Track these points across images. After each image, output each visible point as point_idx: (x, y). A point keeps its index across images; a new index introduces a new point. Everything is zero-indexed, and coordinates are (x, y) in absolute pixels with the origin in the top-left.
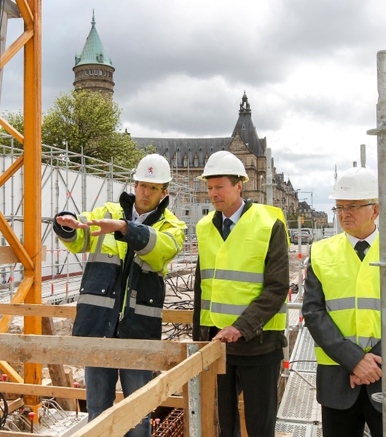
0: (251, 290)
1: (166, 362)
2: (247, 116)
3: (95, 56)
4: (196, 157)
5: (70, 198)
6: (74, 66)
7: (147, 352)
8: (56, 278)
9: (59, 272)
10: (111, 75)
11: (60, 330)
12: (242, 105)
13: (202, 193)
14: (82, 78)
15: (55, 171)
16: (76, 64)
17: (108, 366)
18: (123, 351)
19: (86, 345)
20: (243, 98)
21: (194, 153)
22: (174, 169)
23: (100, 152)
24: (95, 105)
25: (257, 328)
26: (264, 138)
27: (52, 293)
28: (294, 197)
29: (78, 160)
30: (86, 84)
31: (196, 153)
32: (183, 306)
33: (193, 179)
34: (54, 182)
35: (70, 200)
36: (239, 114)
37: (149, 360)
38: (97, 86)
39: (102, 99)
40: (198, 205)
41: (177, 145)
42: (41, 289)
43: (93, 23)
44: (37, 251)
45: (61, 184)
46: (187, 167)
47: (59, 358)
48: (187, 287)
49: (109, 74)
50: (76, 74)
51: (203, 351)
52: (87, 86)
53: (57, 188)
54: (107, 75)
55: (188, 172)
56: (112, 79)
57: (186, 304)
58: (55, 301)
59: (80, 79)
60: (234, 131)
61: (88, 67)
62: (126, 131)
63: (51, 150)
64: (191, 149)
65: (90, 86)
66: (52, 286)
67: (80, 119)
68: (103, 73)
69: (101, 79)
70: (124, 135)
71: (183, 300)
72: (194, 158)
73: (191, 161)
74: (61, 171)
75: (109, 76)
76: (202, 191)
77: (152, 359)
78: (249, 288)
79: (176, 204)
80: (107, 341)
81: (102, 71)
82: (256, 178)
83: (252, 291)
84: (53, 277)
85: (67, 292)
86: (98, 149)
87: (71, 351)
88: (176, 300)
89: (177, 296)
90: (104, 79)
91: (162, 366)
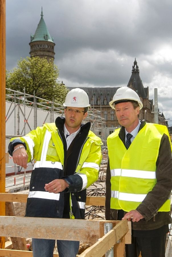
0: (146, 184)
1: (89, 235)
2: (136, 73)
3: (43, 36)
4: (105, 99)
5: (27, 124)
6: (30, 42)
7: (76, 228)
8: (18, 174)
9: (20, 170)
10: (53, 48)
11: (19, 208)
12: (133, 67)
13: (109, 121)
14: (35, 50)
15: (17, 107)
16: (31, 41)
17: (48, 238)
18: (58, 227)
19: (32, 223)
20: (134, 63)
21: (104, 97)
22: (92, 106)
23: (46, 95)
24: (43, 66)
25: (154, 212)
26: (147, 87)
27: (15, 184)
28: (166, 124)
29: (32, 99)
30: (37, 53)
31: (105, 96)
32: (98, 191)
33: (103, 112)
34: (17, 113)
35: (27, 125)
36: (132, 72)
37: (77, 233)
38: (44, 54)
39: (47, 62)
40: (107, 128)
41: (94, 92)
42: (5, 182)
43: (42, 15)
44: (2, 157)
45: (21, 114)
46: (100, 105)
47: (13, 232)
48: (100, 180)
49: (52, 47)
50: (31, 47)
51: (116, 229)
52: (38, 54)
53: (19, 117)
54: (50, 48)
55: (101, 108)
56: (53, 51)
57: (100, 190)
58: (16, 189)
59: (34, 50)
60: (129, 83)
61: (38, 43)
62: (62, 83)
63: (15, 93)
64: (102, 94)
65: (40, 54)
66: (15, 179)
67: (33, 75)
68: (48, 47)
69: (47, 50)
70: (61, 85)
71: (98, 188)
72: (104, 99)
73: (102, 101)
74: (21, 107)
75: (52, 49)
76: (109, 120)
77: (79, 233)
78: (145, 182)
79: (93, 128)
80: (47, 220)
81: (48, 45)
82: (142, 112)
83: (148, 184)
84: (16, 173)
85: (24, 183)
86: (45, 94)
87: (21, 227)
88: (94, 188)
89: (94, 185)
90: (48, 50)
91: (86, 238)
